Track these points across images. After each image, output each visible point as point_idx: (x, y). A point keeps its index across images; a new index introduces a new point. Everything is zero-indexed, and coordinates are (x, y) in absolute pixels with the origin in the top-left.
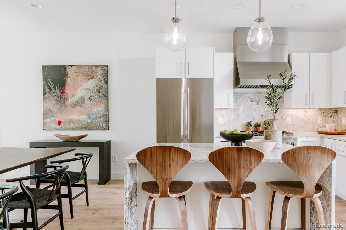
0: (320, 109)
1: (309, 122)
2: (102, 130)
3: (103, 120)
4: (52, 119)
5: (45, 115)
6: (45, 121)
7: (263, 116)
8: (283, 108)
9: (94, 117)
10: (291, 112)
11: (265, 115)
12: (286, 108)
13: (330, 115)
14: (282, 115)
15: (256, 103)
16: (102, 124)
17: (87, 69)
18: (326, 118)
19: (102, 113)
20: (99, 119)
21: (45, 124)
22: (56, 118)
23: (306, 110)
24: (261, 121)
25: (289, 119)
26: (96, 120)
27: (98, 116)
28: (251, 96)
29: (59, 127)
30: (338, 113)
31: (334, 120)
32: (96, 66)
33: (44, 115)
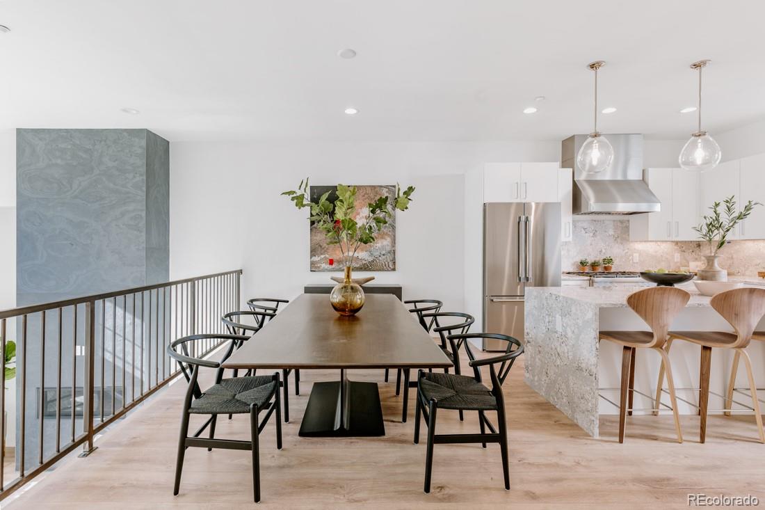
0: (677, 243)
1: (664, 259)
2: (388, 270)
3: (389, 257)
4: (322, 256)
5: (313, 252)
6: (312, 259)
7: (601, 251)
8: (628, 240)
9: (378, 253)
10: (639, 246)
11: (604, 251)
12: (632, 242)
13: (691, 251)
14: (626, 251)
15: (592, 234)
16: (388, 263)
17: (369, 191)
18: (686, 254)
19: (388, 248)
20: (383, 257)
21: (312, 264)
22: (327, 256)
23: (659, 243)
24: (600, 258)
25: (636, 255)
26: (380, 258)
27: (384, 252)
28: (585, 225)
29: (331, 267)
30: (701, 247)
31: (697, 257)
32: (381, 186)
33: (311, 252)
